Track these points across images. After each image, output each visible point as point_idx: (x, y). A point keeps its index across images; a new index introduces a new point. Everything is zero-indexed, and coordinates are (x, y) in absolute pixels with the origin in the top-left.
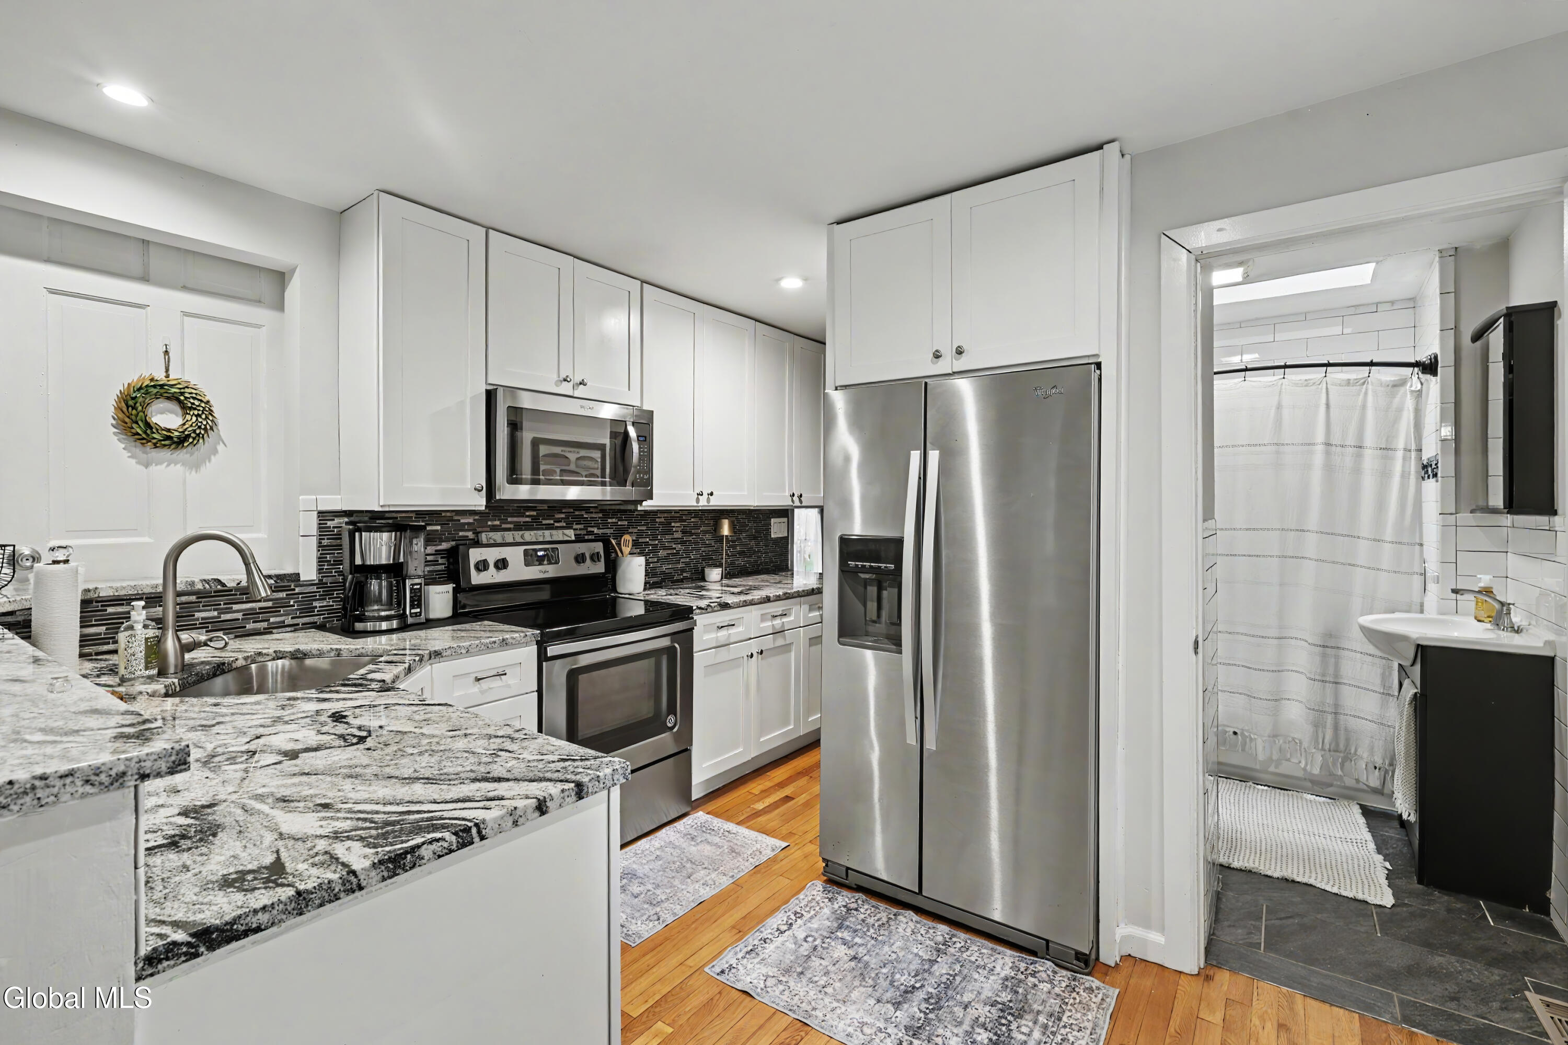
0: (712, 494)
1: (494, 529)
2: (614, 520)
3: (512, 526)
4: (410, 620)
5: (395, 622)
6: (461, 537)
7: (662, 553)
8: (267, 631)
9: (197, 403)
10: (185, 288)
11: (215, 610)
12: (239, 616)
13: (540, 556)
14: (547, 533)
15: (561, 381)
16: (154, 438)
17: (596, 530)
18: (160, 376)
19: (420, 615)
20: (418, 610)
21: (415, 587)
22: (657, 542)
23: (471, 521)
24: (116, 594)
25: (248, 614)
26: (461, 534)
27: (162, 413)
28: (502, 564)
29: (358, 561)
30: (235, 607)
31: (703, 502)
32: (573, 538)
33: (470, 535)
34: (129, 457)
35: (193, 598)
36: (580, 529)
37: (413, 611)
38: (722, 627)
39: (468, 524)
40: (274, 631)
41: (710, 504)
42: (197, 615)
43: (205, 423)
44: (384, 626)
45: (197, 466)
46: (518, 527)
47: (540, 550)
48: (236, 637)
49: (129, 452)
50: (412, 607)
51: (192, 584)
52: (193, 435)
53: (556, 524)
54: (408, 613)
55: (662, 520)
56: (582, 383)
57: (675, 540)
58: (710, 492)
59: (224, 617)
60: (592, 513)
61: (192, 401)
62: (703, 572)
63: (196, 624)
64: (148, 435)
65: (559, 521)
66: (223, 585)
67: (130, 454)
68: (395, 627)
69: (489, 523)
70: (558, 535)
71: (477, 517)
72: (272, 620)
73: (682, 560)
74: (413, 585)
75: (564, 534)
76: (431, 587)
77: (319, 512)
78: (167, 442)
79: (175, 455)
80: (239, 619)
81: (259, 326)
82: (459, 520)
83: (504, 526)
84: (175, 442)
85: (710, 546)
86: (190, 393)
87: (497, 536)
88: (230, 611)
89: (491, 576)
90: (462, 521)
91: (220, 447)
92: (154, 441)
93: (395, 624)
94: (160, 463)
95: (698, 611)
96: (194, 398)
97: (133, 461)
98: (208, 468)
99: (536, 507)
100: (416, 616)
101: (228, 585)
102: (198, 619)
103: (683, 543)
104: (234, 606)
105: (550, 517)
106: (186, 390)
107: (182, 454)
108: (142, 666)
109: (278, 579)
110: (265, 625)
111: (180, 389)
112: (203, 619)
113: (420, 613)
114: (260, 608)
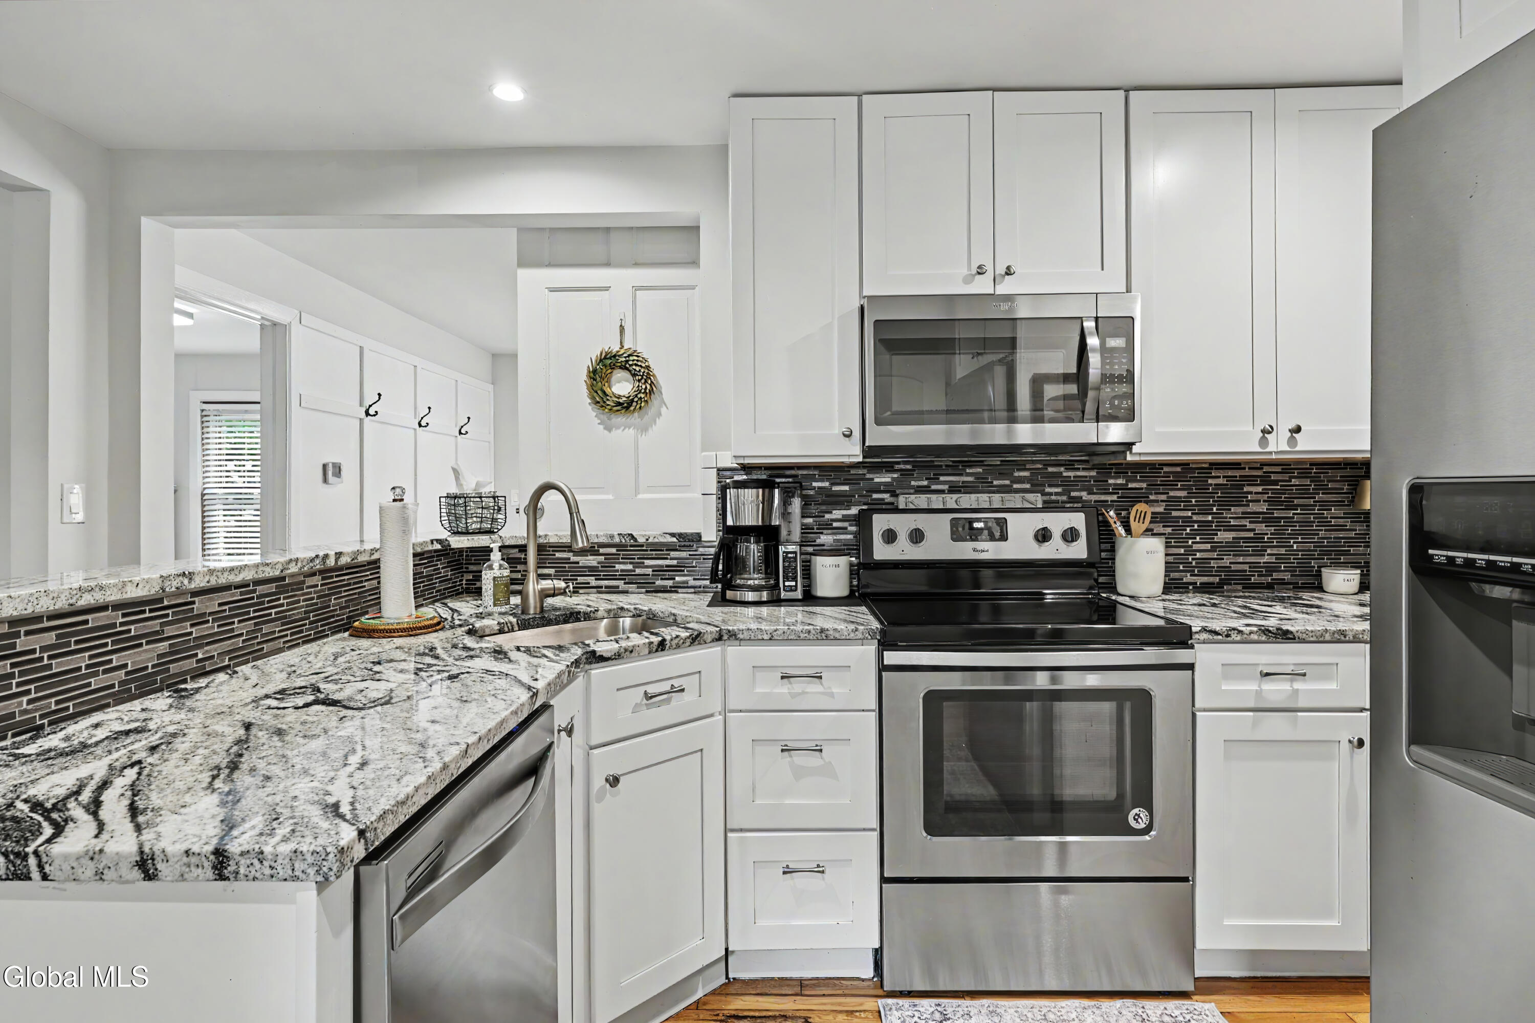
0: (1298, 430)
1: (920, 490)
2: (1120, 481)
3: (946, 487)
4: (783, 595)
5: (765, 593)
6: (876, 499)
7: (1224, 536)
8: (674, 590)
9: (637, 368)
10: (636, 265)
11: (631, 563)
12: (649, 571)
13: (978, 529)
14: (996, 497)
15: (974, 276)
16: (608, 405)
17: (1084, 495)
18: (615, 348)
19: (796, 590)
20: (793, 583)
21: (790, 555)
22: (1210, 518)
23: (889, 480)
24: (560, 541)
25: (658, 570)
26: (875, 496)
27: (619, 382)
28: (917, 536)
29: (730, 522)
30: (647, 562)
31: (1278, 445)
32: (1040, 506)
33: (886, 496)
34: (599, 424)
35: (614, 550)
36: (1057, 494)
37: (787, 584)
38: (1267, 674)
39: (885, 484)
40: (680, 590)
41: (1297, 449)
42: (618, 567)
43: (644, 387)
44: (750, 596)
45: (644, 429)
46: (954, 489)
47: (978, 520)
48: (647, 592)
49: (599, 419)
50: (786, 578)
51: (612, 537)
52: (636, 399)
53: (1015, 486)
54: (781, 585)
55: (1220, 481)
56: (1009, 272)
57: (1254, 517)
58: (1292, 426)
59: (638, 571)
60: (1078, 469)
61: (634, 367)
62: (1319, 575)
63: (616, 575)
64: (604, 402)
65: (1020, 480)
66: (636, 540)
67: (599, 421)
68: (765, 599)
69: (913, 483)
70: (1015, 501)
71: (895, 476)
72: (677, 579)
73: (1269, 551)
74: (787, 553)
75: (1023, 498)
76: (818, 558)
77: (719, 470)
78: (619, 408)
79: (629, 420)
80: (649, 575)
81: (693, 288)
82: (873, 479)
83: (934, 487)
84: (624, 408)
85: (1341, 528)
86: (633, 360)
87: (921, 501)
88: (641, 565)
89: (903, 550)
90: (877, 480)
91: (664, 410)
92: (609, 407)
93: (765, 596)
94: (618, 428)
95: (1204, 636)
96: (636, 365)
97: (601, 427)
98: (655, 430)
99: (982, 461)
100: (791, 590)
101: (639, 540)
102: (617, 571)
103: (1268, 520)
104: (645, 561)
105: (1002, 475)
106: (631, 358)
107: (634, 418)
108: (491, 603)
109: (680, 537)
110: (670, 583)
111: (625, 357)
112: (622, 571)
113: (796, 586)
114: (667, 566)
